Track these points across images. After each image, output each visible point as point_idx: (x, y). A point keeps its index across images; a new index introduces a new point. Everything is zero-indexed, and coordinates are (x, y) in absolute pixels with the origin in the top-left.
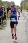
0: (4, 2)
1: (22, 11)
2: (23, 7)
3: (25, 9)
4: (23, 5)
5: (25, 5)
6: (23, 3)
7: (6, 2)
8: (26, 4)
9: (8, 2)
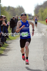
0: (5, 7)
1: (38, 23)
2: (38, 17)
3: (43, 20)
4: (40, 14)
5: (43, 13)
6: (40, 10)
7: (9, 7)
8: (45, 12)
9: (13, 8)
